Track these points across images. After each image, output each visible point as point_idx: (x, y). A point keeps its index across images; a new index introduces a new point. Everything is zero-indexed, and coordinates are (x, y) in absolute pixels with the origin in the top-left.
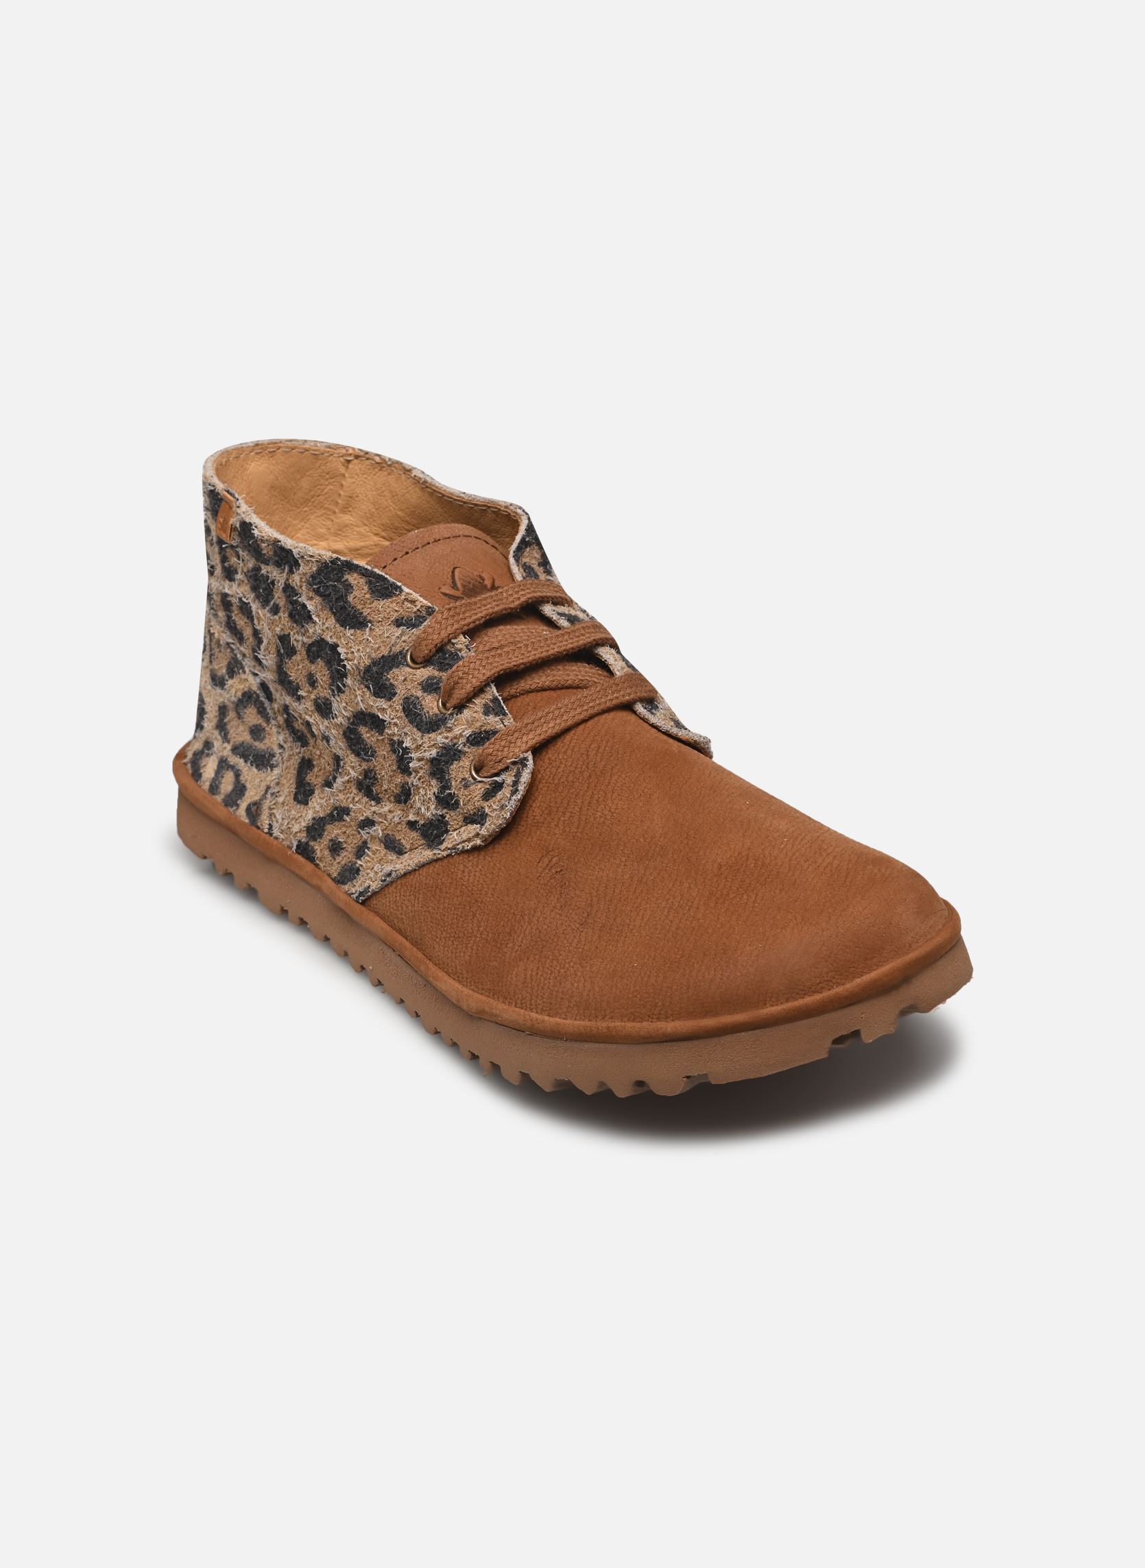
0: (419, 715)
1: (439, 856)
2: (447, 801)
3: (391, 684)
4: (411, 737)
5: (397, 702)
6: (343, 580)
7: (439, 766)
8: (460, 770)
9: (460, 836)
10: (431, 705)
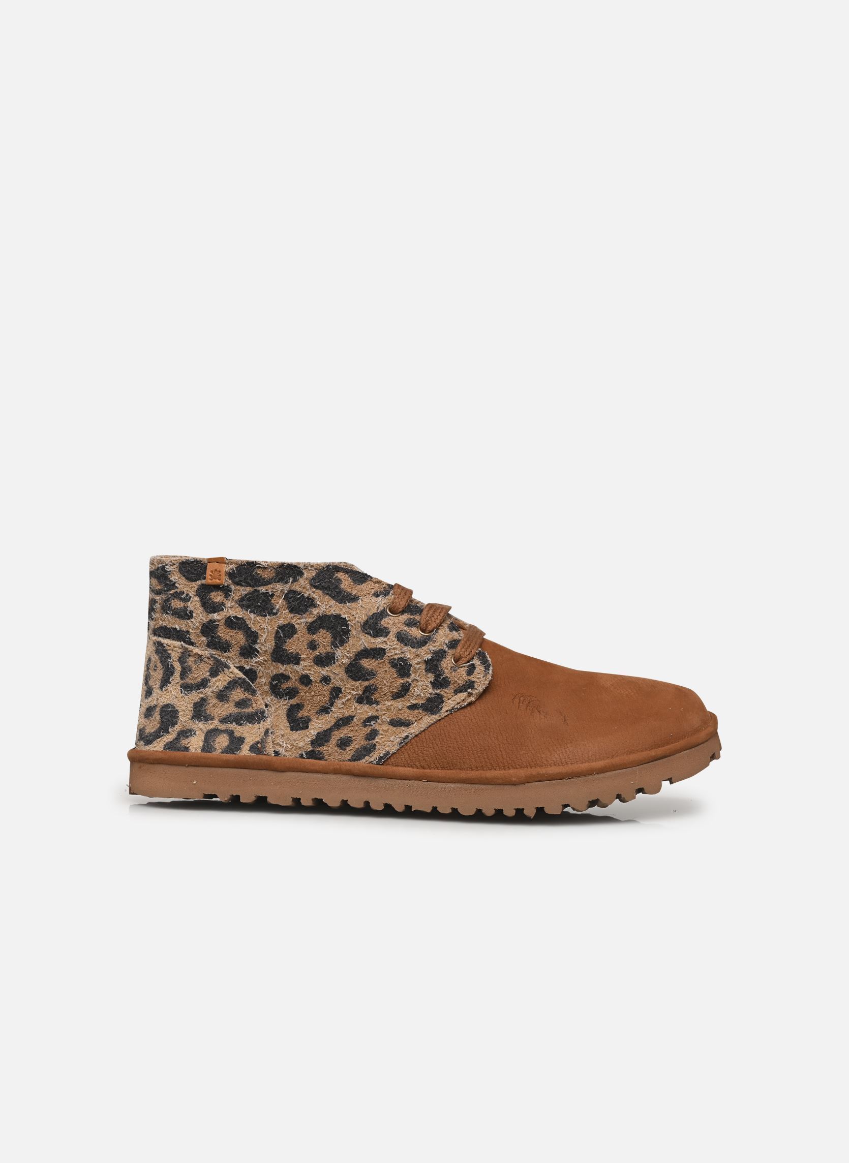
0: (410, 639)
1: (442, 717)
2: (440, 683)
3: (385, 627)
4: (408, 653)
5: (392, 636)
6: (334, 577)
7: (432, 665)
8: (447, 663)
9: (452, 701)
10: (416, 633)
